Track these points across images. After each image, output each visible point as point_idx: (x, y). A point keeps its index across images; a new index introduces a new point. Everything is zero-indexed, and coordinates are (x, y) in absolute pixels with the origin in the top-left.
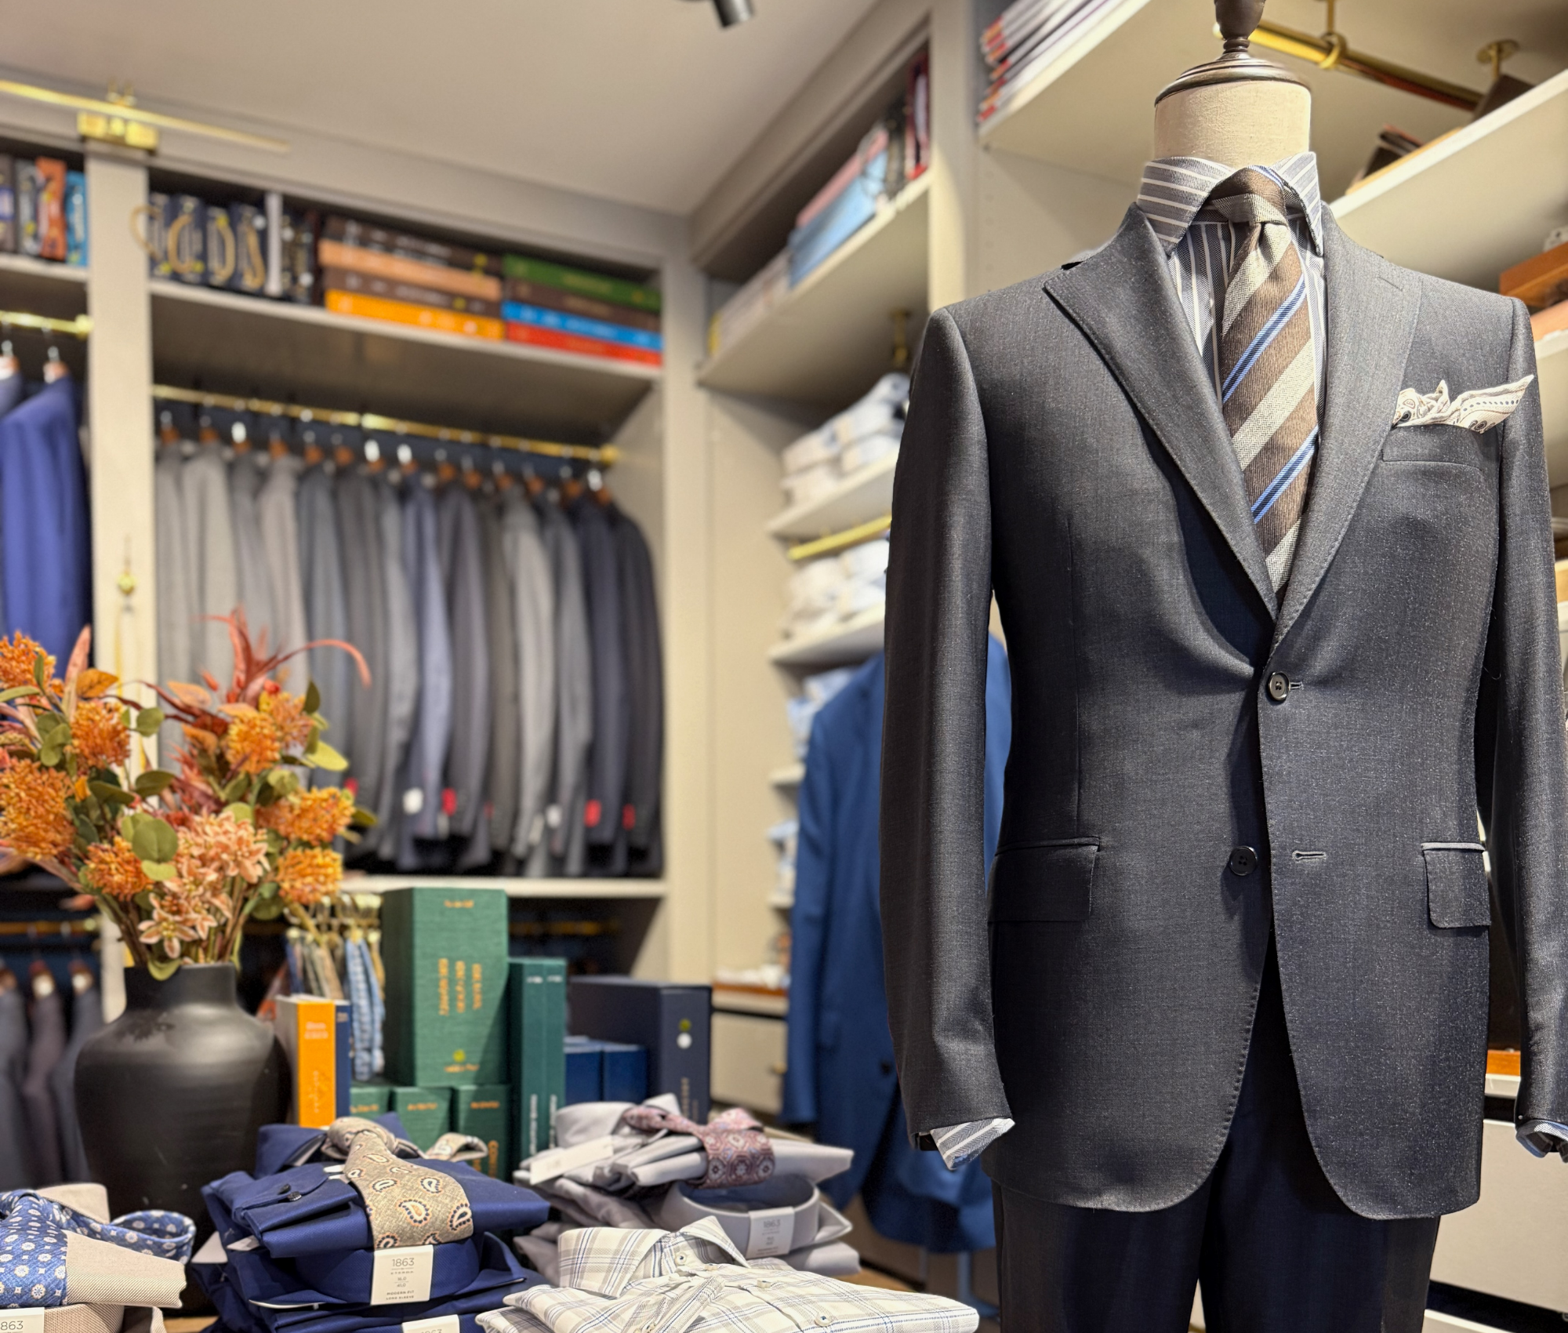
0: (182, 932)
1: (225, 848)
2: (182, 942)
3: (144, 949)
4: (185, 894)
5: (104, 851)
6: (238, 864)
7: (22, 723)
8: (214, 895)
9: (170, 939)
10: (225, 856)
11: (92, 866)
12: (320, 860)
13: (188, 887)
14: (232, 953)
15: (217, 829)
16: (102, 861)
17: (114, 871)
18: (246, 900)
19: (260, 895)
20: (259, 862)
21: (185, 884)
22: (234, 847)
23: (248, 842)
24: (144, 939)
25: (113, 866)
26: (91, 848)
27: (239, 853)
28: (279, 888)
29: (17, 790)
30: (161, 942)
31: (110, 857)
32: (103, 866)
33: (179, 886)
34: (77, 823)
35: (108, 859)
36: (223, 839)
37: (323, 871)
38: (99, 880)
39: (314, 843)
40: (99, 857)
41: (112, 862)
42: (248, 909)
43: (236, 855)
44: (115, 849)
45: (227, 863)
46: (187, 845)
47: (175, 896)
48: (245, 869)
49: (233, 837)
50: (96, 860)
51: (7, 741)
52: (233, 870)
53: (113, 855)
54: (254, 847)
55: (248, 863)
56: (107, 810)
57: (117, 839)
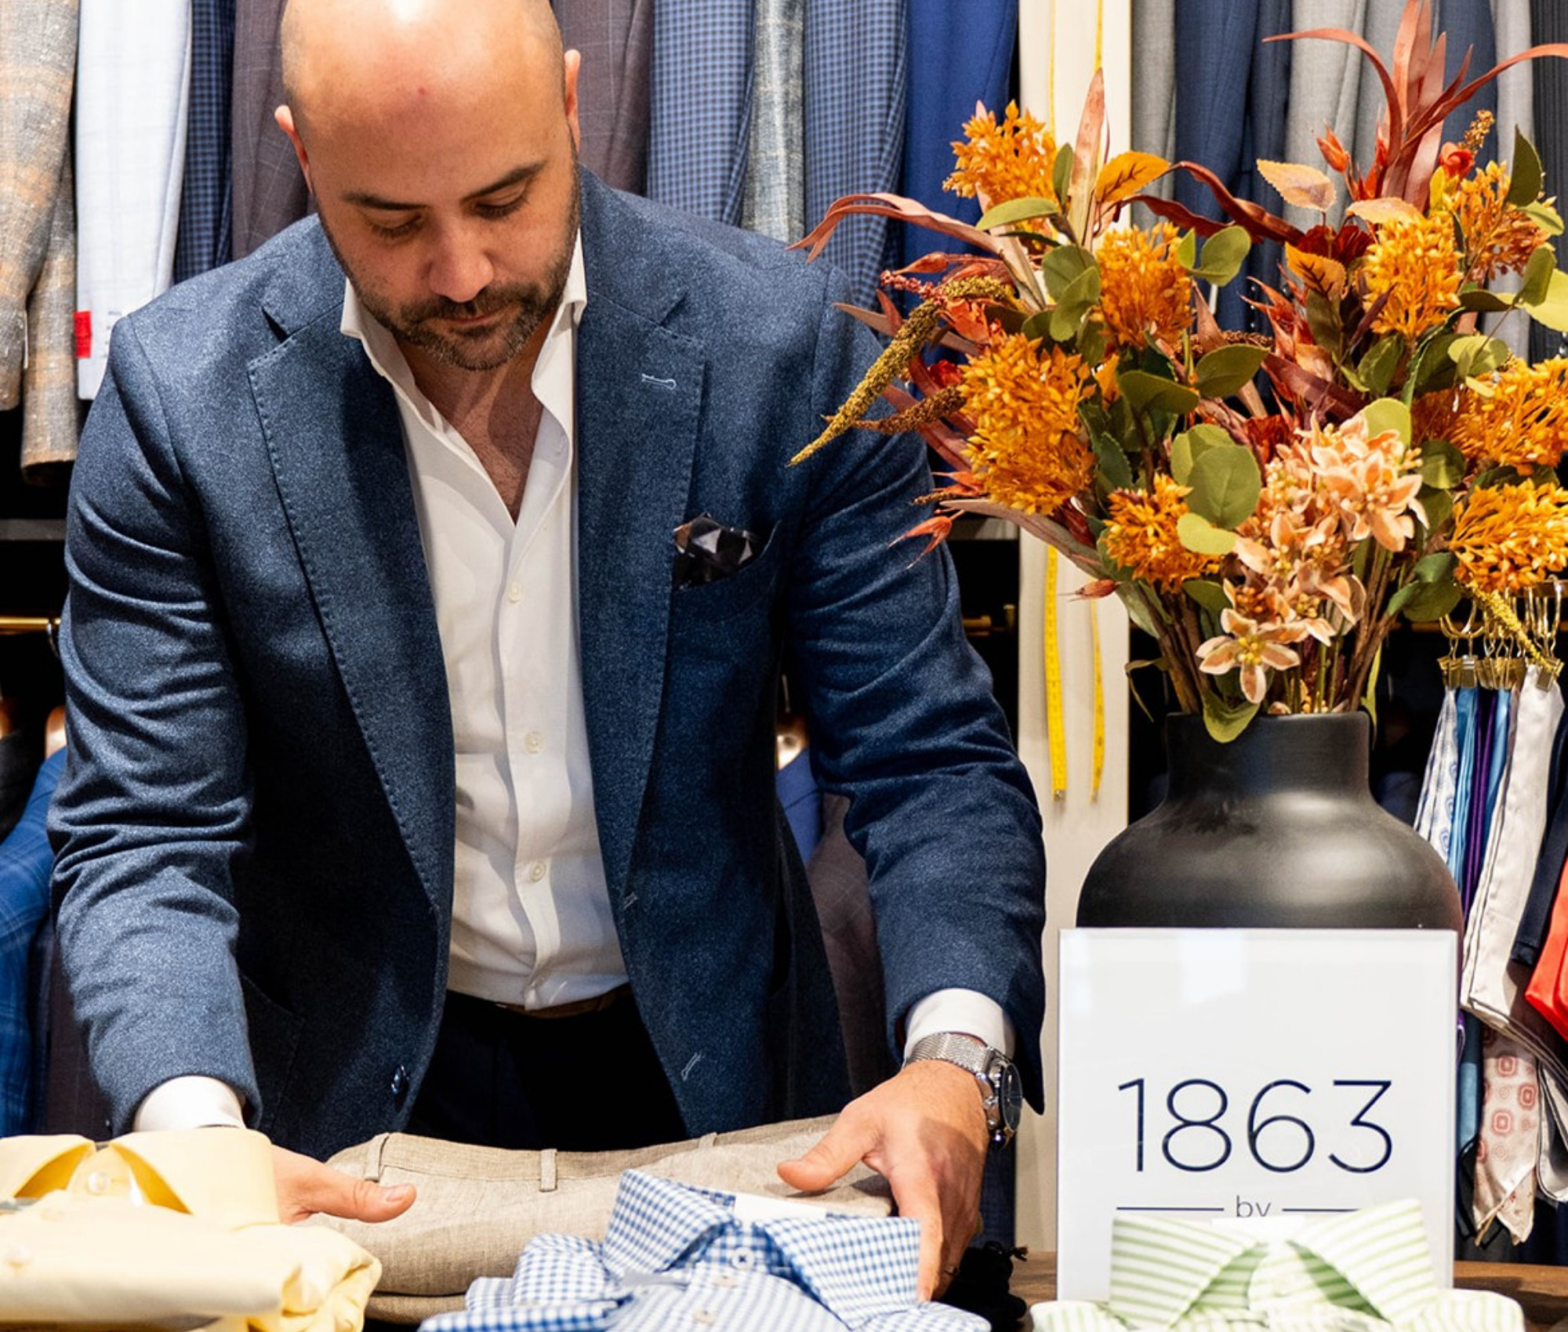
0: (1274, 655)
1: (1347, 489)
2: (1269, 672)
3: (1204, 682)
4: (1275, 576)
5: (1135, 502)
6: (1370, 518)
7: (1000, 257)
8: (1326, 579)
9: (1251, 668)
10: (1346, 505)
11: (1115, 529)
12: (1530, 505)
13: (1278, 565)
14: (1364, 693)
15: (1332, 451)
16: (1132, 521)
17: (1151, 540)
18: (1392, 588)
19: (1418, 577)
20: (1409, 512)
21: (1275, 560)
22: (1362, 486)
23: (1388, 473)
24: (1204, 668)
25: (1150, 530)
26: (1114, 496)
27: (1370, 497)
28: (1454, 562)
29: (998, 390)
30: (1235, 672)
31: (1146, 513)
32: (1134, 530)
33: (1265, 562)
34: (1097, 447)
35: (1142, 517)
36: (1343, 472)
37: (1535, 526)
38: (1126, 555)
39: (1522, 471)
40: (1129, 513)
41: (1148, 522)
42: (1393, 608)
43: (1365, 501)
44: (1155, 497)
45: (1350, 517)
46: (1281, 484)
47: (1260, 582)
48: (1382, 525)
49: (1362, 468)
50: (1121, 518)
51: (973, 290)
52: (1361, 530)
53: (1151, 510)
54: (1398, 483)
55: (1387, 516)
56: (1147, 423)
57: (1160, 480)
